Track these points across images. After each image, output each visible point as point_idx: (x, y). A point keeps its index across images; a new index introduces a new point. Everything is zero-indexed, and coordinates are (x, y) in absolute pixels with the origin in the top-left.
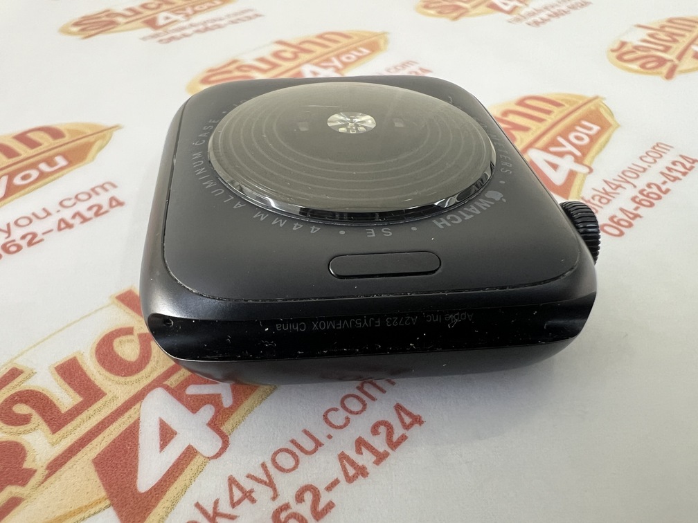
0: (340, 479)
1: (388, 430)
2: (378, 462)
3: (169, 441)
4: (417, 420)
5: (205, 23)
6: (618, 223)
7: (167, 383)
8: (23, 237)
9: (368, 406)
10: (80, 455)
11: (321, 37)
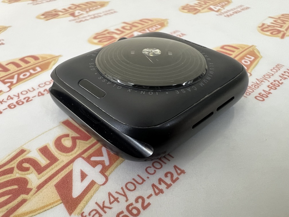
0: (152, 194)
1: (171, 175)
2: (167, 188)
3: (85, 178)
4: (183, 172)
5: (94, 15)
6: (262, 96)
7: (83, 156)
8: (25, 99)
9: (163, 166)
10: (49, 183)
11: (141, 21)
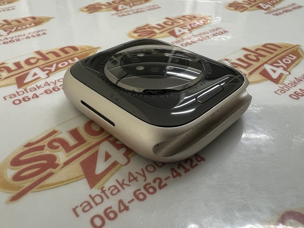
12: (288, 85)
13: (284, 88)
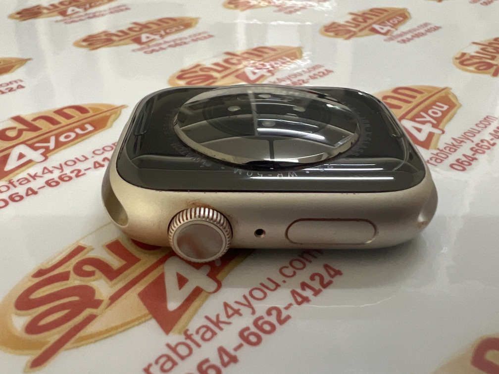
12: (444, 150)
13: (439, 155)
